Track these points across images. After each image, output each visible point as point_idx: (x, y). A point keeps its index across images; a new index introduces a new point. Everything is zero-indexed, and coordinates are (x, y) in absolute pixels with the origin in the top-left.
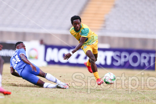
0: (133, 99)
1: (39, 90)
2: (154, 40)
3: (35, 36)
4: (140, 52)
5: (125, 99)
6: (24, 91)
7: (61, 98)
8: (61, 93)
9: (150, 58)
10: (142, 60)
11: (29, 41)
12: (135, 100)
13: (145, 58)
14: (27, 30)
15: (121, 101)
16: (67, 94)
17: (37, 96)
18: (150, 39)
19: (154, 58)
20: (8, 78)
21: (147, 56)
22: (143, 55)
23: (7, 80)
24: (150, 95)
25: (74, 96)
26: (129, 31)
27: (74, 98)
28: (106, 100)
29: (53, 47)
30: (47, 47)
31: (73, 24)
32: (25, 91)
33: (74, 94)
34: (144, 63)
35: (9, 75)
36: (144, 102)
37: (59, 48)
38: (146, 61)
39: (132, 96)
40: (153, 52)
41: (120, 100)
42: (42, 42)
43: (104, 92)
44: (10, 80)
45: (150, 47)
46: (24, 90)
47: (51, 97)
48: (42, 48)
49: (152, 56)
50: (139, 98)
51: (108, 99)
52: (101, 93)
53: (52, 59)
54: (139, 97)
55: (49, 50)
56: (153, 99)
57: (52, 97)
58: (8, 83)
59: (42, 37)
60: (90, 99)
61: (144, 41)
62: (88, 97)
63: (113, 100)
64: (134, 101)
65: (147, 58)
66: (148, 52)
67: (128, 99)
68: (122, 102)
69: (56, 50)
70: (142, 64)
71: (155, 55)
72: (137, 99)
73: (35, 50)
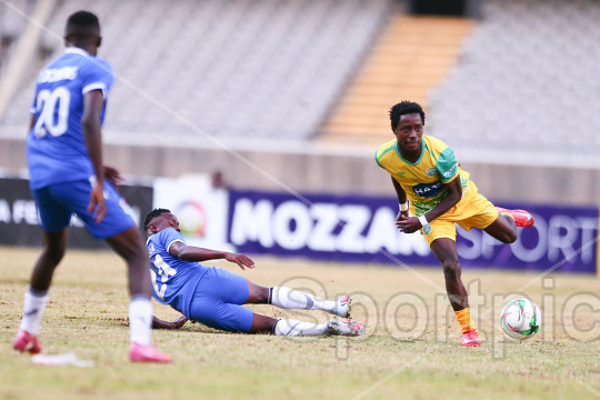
0: (523, 371)
1: (208, 340)
2: (593, 173)
3: (194, 159)
4: (547, 212)
5: (498, 371)
6: (160, 344)
7: (284, 367)
8: (282, 349)
9: (580, 231)
10: (553, 240)
11: (176, 176)
12: (531, 374)
13: (563, 232)
14: (167, 140)
15: (483, 377)
16: (303, 353)
17: (202, 360)
18: (579, 171)
19: (595, 233)
20: (106, 299)
21: (570, 226)
22: (557, 223)
23: (104, 307)
24: (580, 356)
25: (325, 361)
26: (511, 144)
27: (327, 365)
28: (432, 373)
29: (254, 197)
30: (235, 197)
31: (400, 127)
32: (164, 345)
33: (326, 354)
34: (560, 251)
35: (109, 291)
36: (559, 380)
37: (277, 199)
38: (565, 244)
39: (519, 360)
40: (589, 212)
41: (478, 372)
42: (218, 181)
43: (426, 345)
44: (111, 308)
45: (578, 197)
46: (158, 339)
47: (248, 362)
48: (219, 201)
49: (587, 225)
50: (542, 368)
51: (439, 370)
52: (417, 352)
53: (253, 237)
54: (543, 364)
55: (243, 207)
56: (590, 371)
57: (254, 362)
58: (104, 315)
59: (219, 164)
60: (380, 371)
61: (561, 176)
62: (373, 364)
63: (457, 375)
64: (526, 378)
65: (571, 234)
66: (574, 213)
67: (508, 369)
68: (488, 379)
69: (264, 207)
70: (552, 254)
71: (597, 224)
72: (535, 369)
73: (197, 206)
